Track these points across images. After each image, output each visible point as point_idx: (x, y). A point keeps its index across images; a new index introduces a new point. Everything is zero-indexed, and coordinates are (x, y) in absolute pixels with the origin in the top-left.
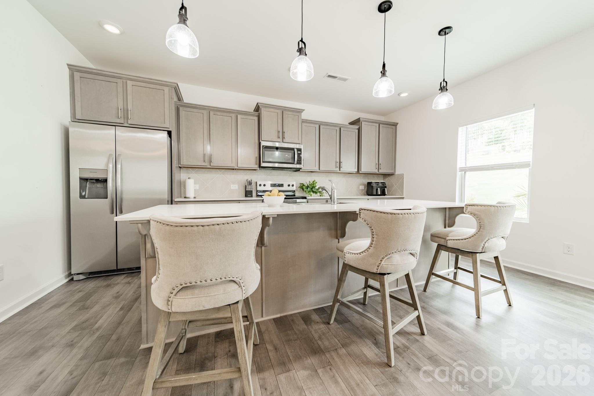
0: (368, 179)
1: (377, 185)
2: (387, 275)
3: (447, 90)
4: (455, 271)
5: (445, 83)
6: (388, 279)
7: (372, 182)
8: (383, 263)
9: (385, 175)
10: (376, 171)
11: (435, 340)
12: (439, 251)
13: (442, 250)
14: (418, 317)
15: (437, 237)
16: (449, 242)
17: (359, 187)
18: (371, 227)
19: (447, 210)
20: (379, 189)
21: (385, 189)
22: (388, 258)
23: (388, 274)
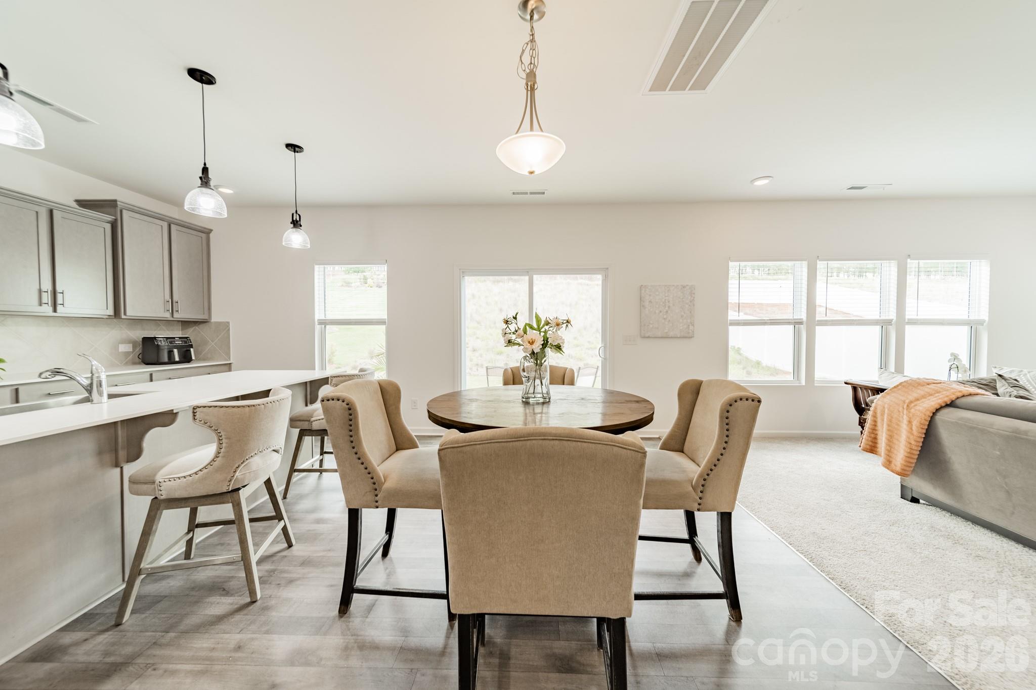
0: (144, 329)
1: (171, 343)
2: (243, 489)
3: (301, 226)
4: (321, 457)
5: (298, 216)
6: (244, 494)
7: (155, 338)
8: (237, 474)
9: (186, 324)
10: (167, 315)
11: (306, 544)
12: (302, 438)
13: (305, 436)
14: (285, 529)
15: (300, 420)
16: (314, 423)
17: (117, 348)
18: (216, 430)
19: (308, 385)
20: (176, 351)
21: (190, 351)
22: (245, 466)
23: (244, 487)
